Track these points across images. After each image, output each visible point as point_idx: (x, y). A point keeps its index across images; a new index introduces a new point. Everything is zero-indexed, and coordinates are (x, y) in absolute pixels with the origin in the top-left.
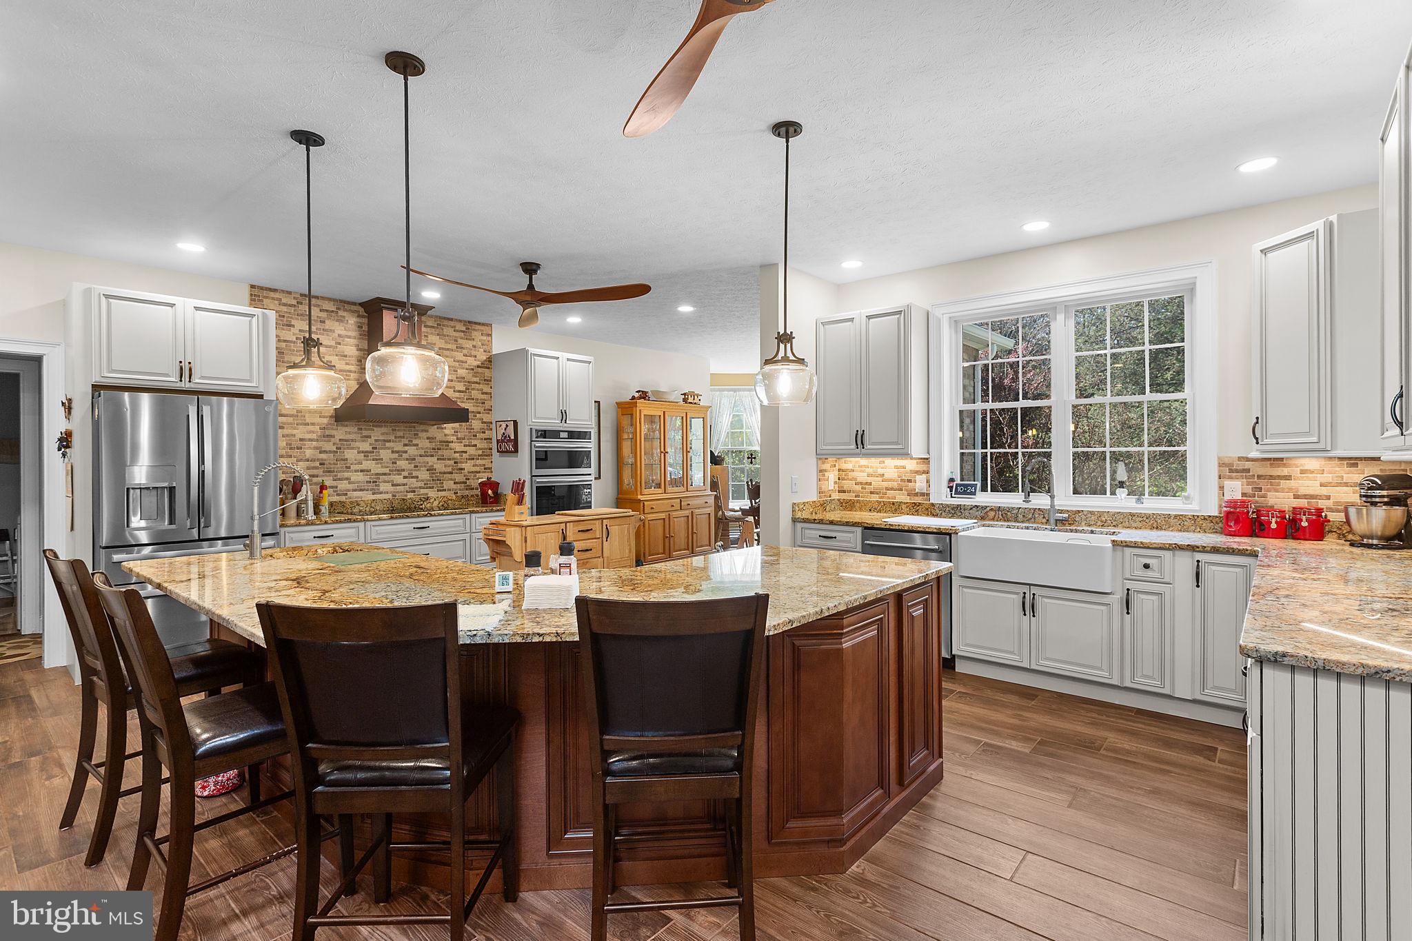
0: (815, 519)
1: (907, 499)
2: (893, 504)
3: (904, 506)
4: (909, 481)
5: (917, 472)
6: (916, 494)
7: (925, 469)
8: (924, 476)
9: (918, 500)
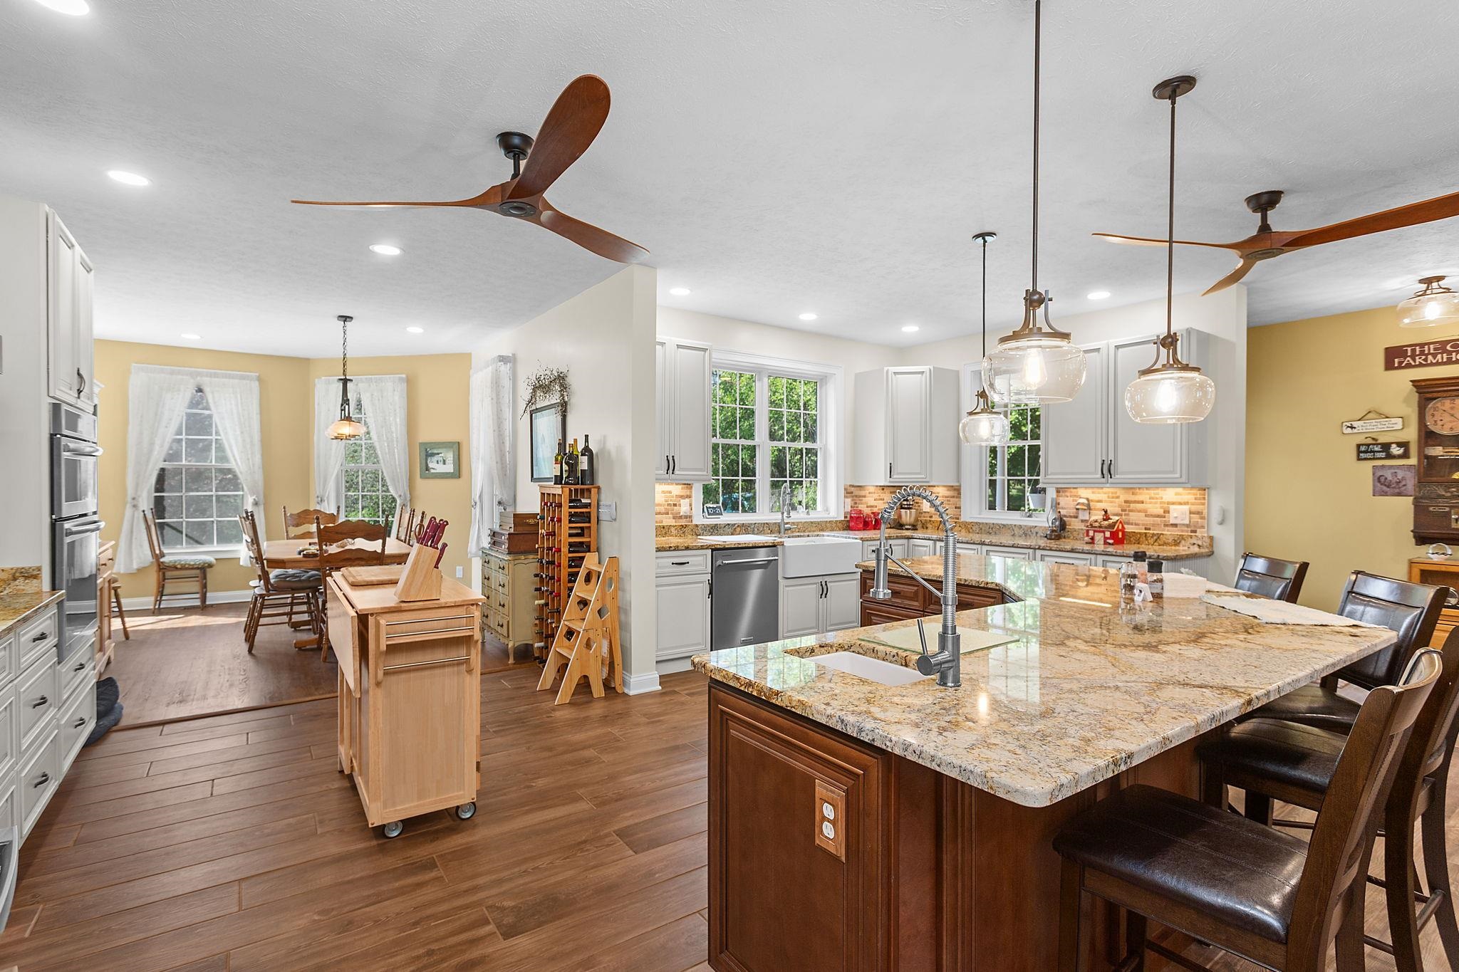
0: (670, 547)
1: (673, 522)
2: (664, 528)
3: (673, 529)
4: (675, 505)
5: (682, 497)
6: (681, 517)
7: (688, 493)
8: (687, 500)
9: (683, 522)
